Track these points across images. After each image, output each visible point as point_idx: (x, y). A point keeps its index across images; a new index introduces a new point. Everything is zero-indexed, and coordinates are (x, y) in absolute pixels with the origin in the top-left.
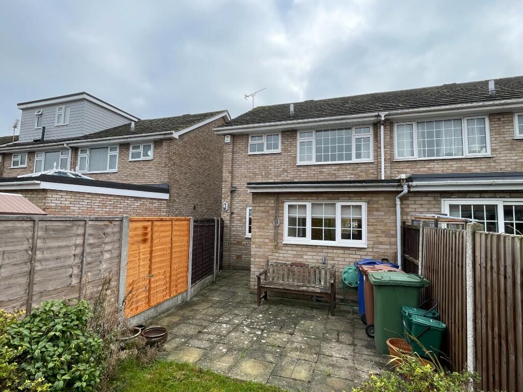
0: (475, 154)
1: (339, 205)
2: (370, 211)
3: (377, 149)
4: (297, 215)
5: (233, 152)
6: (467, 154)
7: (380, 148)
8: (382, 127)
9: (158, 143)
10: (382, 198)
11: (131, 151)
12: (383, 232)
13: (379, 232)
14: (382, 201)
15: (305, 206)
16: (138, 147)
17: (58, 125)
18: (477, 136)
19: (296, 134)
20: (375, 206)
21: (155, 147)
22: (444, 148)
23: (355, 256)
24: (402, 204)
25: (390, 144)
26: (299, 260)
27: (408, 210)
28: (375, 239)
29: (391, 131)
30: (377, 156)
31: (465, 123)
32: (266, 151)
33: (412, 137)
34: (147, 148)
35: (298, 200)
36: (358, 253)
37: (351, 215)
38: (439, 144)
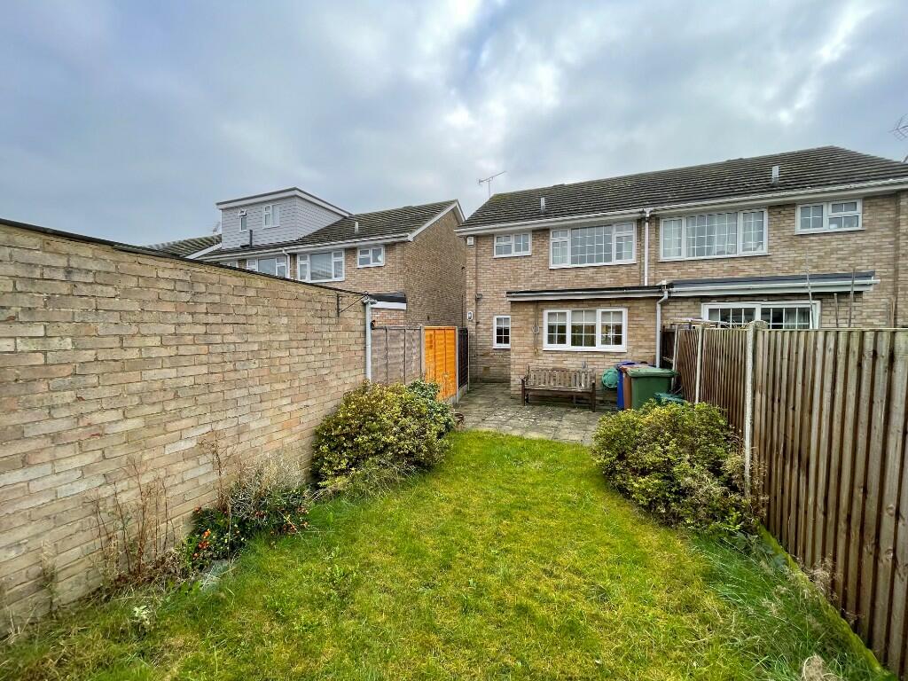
0: (750, 252)
1: (599, 311)
2: (630, 316)
3: (641, 247)
4: (557, 322)
5: (477, 256)
6: (740, 253)
7: (644, 247)
8: (647, 224)
9: (389, 247)
10: (643, 304)
11: (359, 256)
12: (643, 336)
13: (639, 337)
14: (642, 306)
15: (565, 314)
16: (367, 252)
17: (265, 227)
18: (753, 232)
19: (549, 233)
20: (636, 312)
21: (386, 251)
22: (716, 246)
23: (616, 360)
24: (662, 309)
25: (655, 242)
26: (559, 366)
27: (668, 315)
28: (635, 344)
29: (657, 228)
30: (640, 256)
31: (740, 217)
32: (514, 254)
33: (680, 235)
34: (377, 253)
35: (557, 308)
36: (617, 357)
37: (612, 322)
38: (710, 241)
